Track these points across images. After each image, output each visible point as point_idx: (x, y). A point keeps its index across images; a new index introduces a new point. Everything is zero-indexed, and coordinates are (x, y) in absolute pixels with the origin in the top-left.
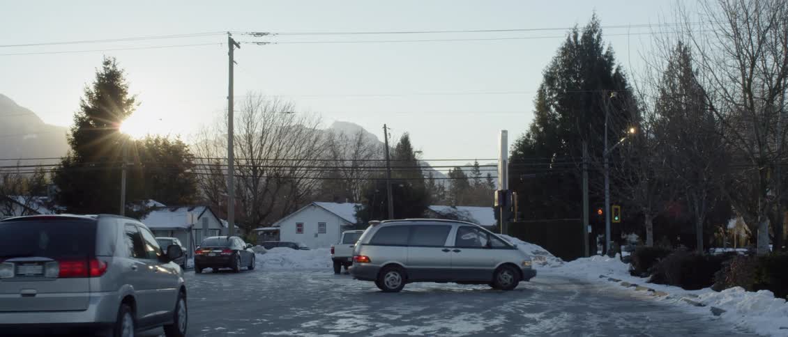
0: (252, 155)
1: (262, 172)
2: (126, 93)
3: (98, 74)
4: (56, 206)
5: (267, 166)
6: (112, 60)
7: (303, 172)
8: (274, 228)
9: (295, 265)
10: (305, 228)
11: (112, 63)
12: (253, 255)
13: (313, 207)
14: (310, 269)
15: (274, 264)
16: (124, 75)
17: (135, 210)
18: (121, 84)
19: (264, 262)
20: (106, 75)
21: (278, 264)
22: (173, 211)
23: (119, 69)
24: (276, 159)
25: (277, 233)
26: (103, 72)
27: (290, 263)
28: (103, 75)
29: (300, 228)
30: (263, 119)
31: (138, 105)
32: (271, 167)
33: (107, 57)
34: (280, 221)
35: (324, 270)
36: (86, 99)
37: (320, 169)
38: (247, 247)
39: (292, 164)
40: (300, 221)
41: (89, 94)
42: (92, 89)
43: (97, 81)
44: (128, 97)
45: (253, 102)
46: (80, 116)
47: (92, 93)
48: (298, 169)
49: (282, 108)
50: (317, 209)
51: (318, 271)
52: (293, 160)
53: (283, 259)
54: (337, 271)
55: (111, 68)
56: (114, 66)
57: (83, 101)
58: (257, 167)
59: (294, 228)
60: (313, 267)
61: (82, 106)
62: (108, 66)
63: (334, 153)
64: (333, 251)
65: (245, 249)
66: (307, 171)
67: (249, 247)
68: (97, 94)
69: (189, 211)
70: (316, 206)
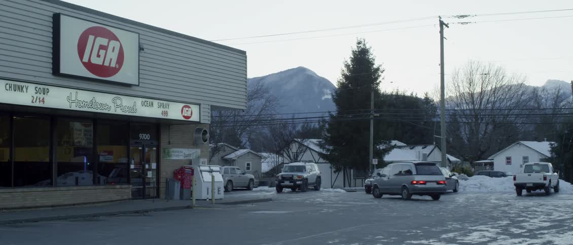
0: (474, 106)
1: (482, 119)
2: (374, 64)
3: (353, 51)
4: (327, 147)
5: (485, 115)
6: (362, 40)
7: (513, 118)
8: (489, 161)
9: (489, 189)
10: (513, 161)
11: (363, 43)
12: (457, 181)
13: (518, 145)
14: (500, 192)
15: (473, 188)
16: (371, 51)
17: (381, 148)
18: (370, 58)
19: (466, 187)
20: (359, 51)
21: (476, 188)
22: (411, 149)
23: (368, 46)
24: (492, 109)
25: (492, 164)
26: (357, 49)
27: (486, 187)
28: (356, 52)
29: (509, 161)
30: (481, 80)
31: (382, 72)
32: (489, 115)
33: (359, 39)
34: (493, 156)
35: (510, 193)
36: (345, 69)
37: (526, 116)
38: (452, 176)
39: (505, 112)
40: (509, 156)
41: (347, 66)
42: (350, 63)
43: (352, 57)
44: (375, 66)
45: (473, 67)
46: (341, 81)
47: (349, 65)
48: (510, 116)
49: (495, 70)
50: (522, 146)
51: (505, 193)
52: (505, 110)
53: (481, 184)
54: (519, 193)
55: (362, 47)
56: (364, 45)
57: (343, 71)
58: (478, 115)
59: (505, 161)
60: (504, 190)
61: (343, 75)
62: (360, 45)
63: (538, 103)
64: (515, 179)
65: (450, 177)
66: (516, 118)
67: (454, 175)
68: (353, 65)
69: (423, 148)
70: (520, 144)
